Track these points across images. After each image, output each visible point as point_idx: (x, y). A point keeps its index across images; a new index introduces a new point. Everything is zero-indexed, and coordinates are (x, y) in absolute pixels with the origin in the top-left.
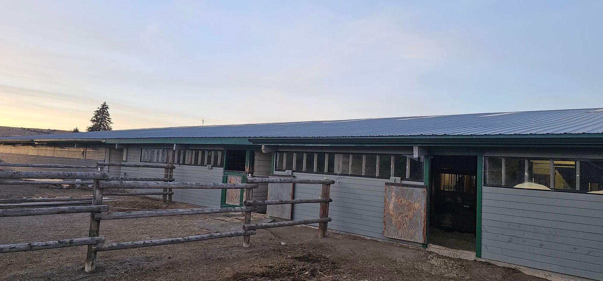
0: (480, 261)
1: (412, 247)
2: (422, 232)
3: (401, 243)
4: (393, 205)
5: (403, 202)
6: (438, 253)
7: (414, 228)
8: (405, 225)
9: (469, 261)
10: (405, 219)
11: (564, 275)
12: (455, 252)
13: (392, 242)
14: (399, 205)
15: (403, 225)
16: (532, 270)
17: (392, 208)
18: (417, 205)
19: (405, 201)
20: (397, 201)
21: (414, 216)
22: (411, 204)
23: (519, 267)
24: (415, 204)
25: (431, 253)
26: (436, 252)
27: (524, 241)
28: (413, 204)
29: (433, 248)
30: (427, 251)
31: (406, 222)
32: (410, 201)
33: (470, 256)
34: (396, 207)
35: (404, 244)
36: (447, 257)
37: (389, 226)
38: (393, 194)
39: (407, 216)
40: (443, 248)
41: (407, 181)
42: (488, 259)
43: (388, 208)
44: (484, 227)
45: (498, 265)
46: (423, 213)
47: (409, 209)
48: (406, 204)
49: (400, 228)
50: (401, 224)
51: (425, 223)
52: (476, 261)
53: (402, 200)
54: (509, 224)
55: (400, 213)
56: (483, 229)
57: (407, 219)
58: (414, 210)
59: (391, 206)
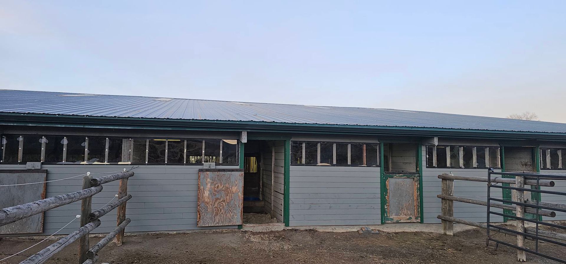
0: (288, 230)
1: (226, 230)
2: (240, 214)
3: (214, 229)
4: (208, 192)
5: (220, 187)
6: (252, 231)
7: (232, 211)
8: (223, 210)
9: (280, 231)
10: (223, 204)
11: (343, 226)
12: (268, 227)
13: (203, 231)
14: (215, 191)
15: (221, 211)
16: (324, 227)
17: (207, 195)
18: (234, 189)
19: (222, 186)
20: (213, 187)
21: (232, 200)
22: (228, 188)
23: (316, 227)
24: (233, 188)
25: (246, 232)
26: (251, 230)
27: (319, 206)
28: (231, 189)
29: (248, 227)
30: (242, 231)
31: (223, 207)
32: (227, 185)
33: (279, 227)
34: (212, 194)
35: (217, 230)
36: (261, 233)
37: (204, 215)
38: (209, 180)
39: (224, 201)
40: (256, 225)
41: (222, 165)
42: (294, 226)
43: (203, 196)
44: (291, 200)
45: (301, 229)
46: (241, 195)
47: (226, 194)
48: (224, 189)
49: (217, 214)
50: (218, 210)
51: (243, 205)
52: (285, 230)
53: (218, 186)
54: (309, 195)
55: (217, 199)
56: (290, 202)
57: (224, 204)
58: (232, 194)
59: (207, 194)
